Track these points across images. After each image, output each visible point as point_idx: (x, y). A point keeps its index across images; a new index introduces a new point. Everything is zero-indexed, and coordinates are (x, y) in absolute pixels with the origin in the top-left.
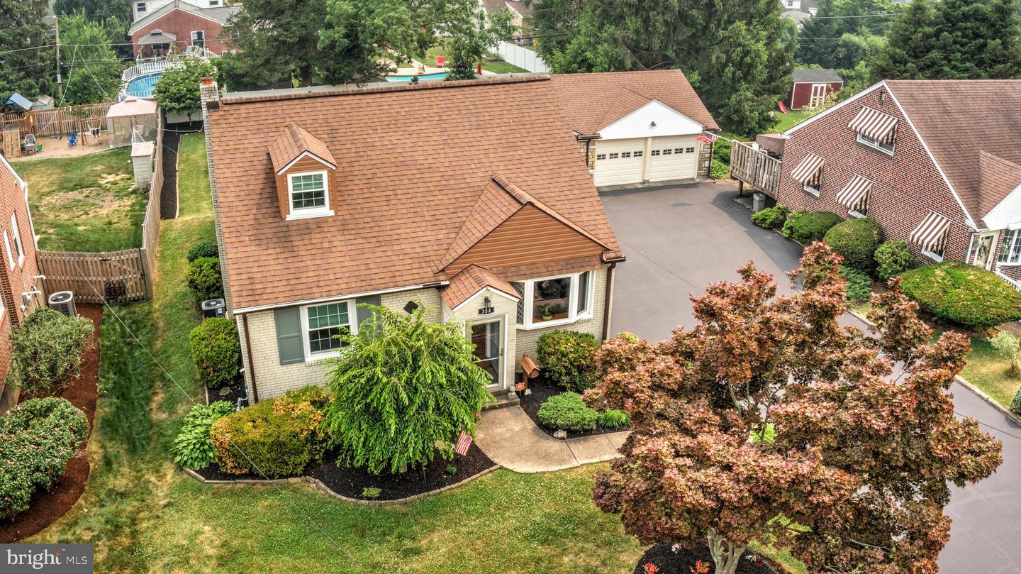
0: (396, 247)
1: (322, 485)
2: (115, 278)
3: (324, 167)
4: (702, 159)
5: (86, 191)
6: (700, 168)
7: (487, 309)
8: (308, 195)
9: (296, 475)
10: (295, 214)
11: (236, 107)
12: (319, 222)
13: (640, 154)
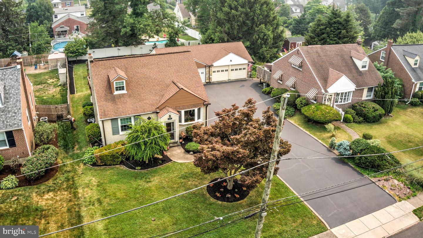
0: (145, 102)
1: (125, 167)
2: (60, 113)
3: (124, 79)
4: (248, 72)
5: (44, 85)
6: (248, 75)
7: (170, 118)
8: (120, 87)
9: (118, 165)
10: (116, 93)
11: (98, 62)
12: (123, 95)
13: (227, 70)
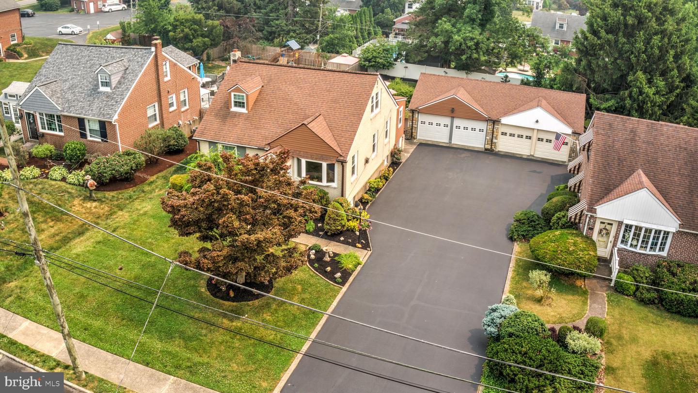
4: (571, 151)
6: (570, 156)
8: (240, 103)
10: (234, 109)
11: (243, 63)
12: (241, 114)
13: (530, 138)
